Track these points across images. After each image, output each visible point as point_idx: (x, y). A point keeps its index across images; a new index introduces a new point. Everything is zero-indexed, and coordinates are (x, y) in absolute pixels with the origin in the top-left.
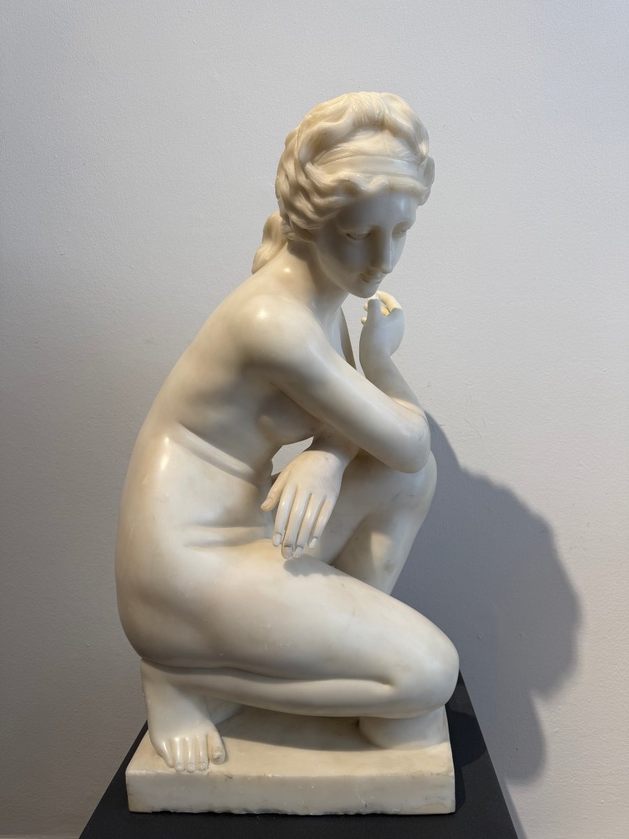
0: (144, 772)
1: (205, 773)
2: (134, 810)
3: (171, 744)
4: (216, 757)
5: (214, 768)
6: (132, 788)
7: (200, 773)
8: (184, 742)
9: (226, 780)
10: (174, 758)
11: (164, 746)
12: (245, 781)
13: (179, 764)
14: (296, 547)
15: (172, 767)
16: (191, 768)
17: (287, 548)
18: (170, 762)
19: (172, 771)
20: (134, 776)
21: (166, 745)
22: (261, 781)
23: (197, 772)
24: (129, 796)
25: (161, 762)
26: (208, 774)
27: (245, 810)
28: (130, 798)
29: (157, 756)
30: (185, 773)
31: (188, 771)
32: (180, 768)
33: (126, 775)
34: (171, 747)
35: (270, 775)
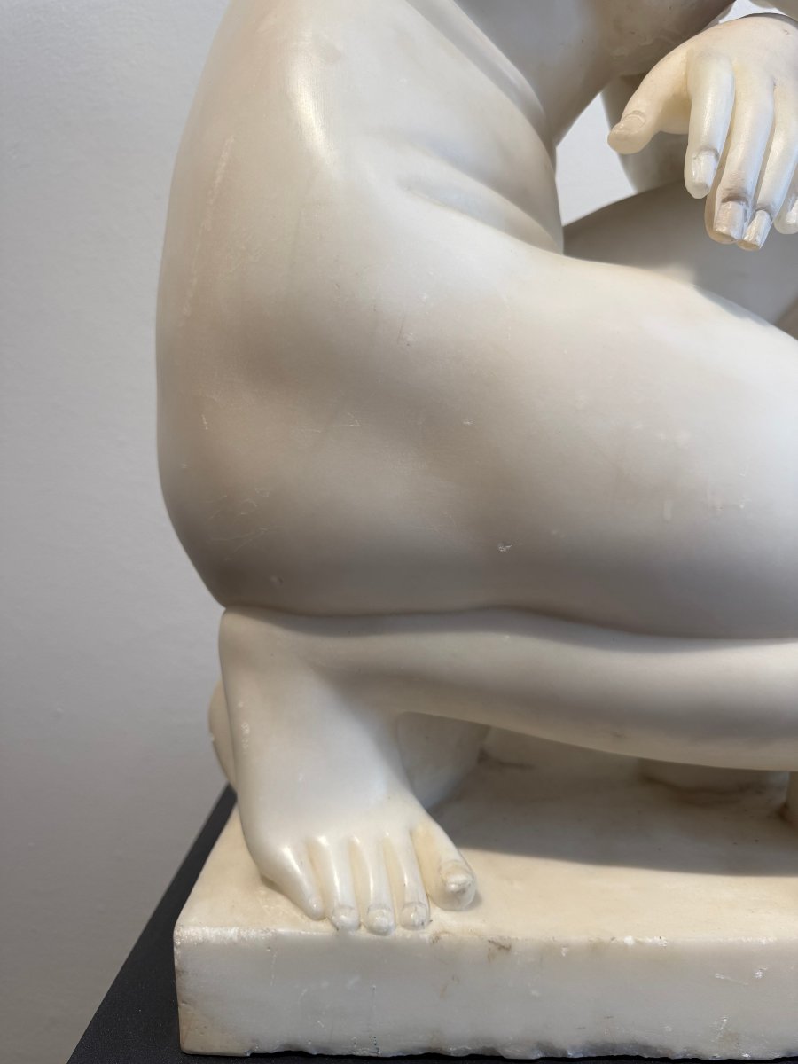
0: (232, 933)
1: (426, 935)
2: (198, 1049)
3: (311, 853)
4: (453, 887)
5: (447, 922)
6: (192, 981)
7: (409, 934)
8: (351, 850)
9: (490, 957)
10: (326, 893)
11: (288, 854)
12: (549, 957)
13: (342, 907)
14: (756, 209)
15: (320, 917)
16: (383, 919)
17: (731, 204)
18: (315, 903)
19: (322, 929)
20: (202, 946)
21: (298, 856)
22: (599, 955)
23: (399, 933)
24: (182, 1005)
25: (281, 904)
26: (437, 938)
27: (540, 1046)
28: (183, 1008)
29: (263, 891)
30: (363, 933)
31: (372, 930)
32: (345, 918)
33: (178, 942)
34: (312, 861)
35: (629, 940)
